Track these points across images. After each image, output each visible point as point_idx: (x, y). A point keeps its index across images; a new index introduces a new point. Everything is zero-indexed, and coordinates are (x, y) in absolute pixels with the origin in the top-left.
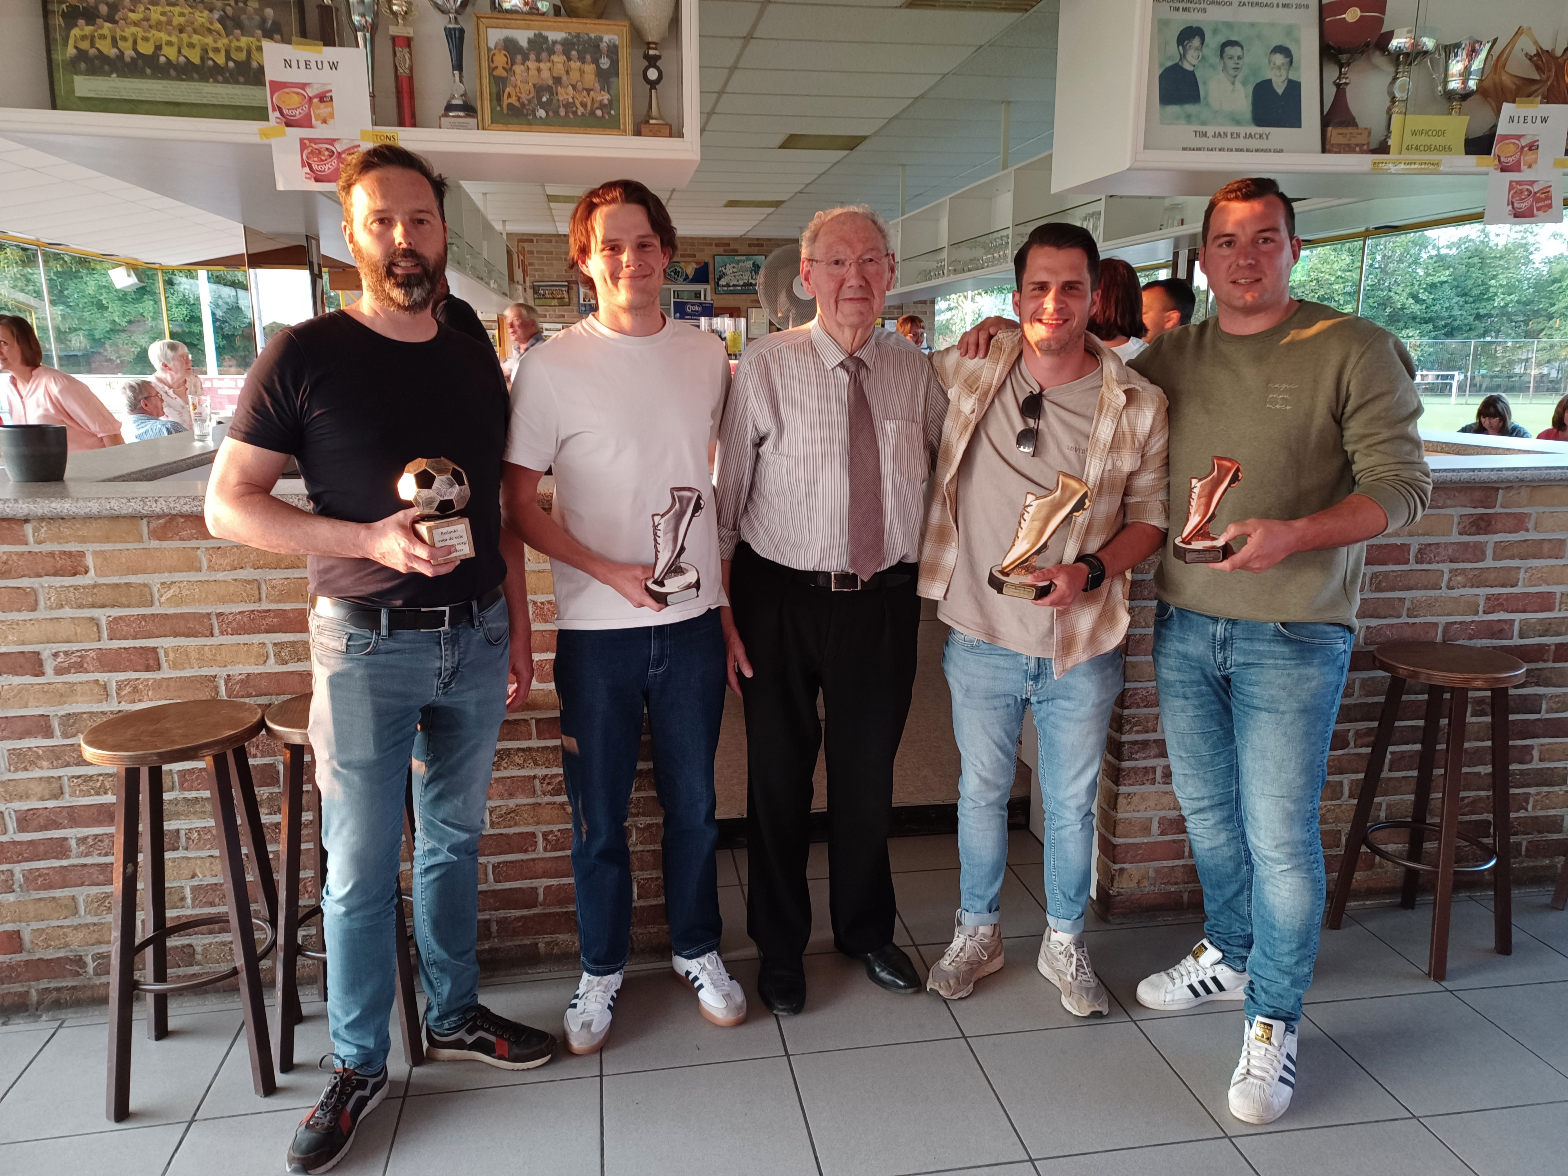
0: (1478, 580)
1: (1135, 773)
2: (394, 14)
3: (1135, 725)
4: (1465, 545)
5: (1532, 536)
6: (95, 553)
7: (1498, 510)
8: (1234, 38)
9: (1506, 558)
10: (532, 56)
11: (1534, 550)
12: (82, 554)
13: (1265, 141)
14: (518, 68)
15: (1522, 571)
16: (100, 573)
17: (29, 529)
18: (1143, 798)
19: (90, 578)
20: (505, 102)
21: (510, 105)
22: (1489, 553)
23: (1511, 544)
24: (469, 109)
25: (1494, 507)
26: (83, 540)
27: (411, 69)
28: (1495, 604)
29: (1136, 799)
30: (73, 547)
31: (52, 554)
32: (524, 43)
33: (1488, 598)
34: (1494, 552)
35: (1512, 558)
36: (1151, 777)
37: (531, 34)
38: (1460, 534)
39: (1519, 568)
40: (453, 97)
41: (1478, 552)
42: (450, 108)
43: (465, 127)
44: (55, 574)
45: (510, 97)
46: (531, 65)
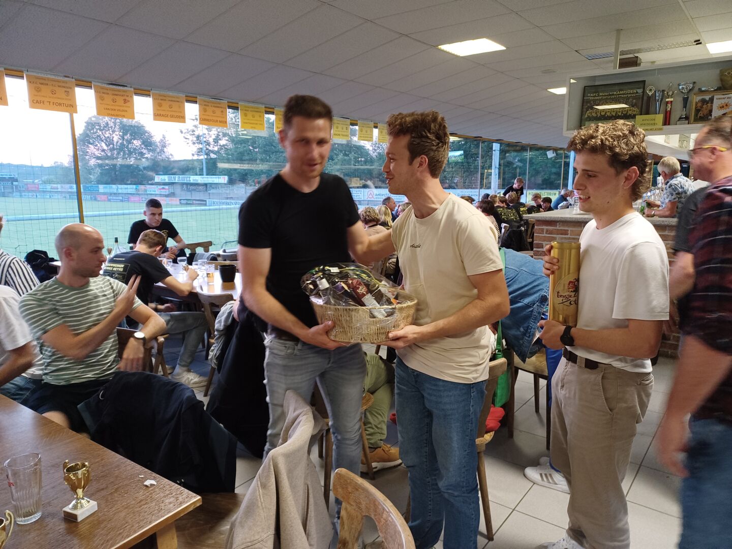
2: (669, 96)
6: (571, 230)
10: (710, 102)
12: (568, 230)
14: (705, 106)
16: (571, 235)
17: (558, 223)
19: (569, 236)
20: (699, 115)
21: (700, 116)
24: (687, 118)
26: (569, 227)
27: (671, 109)
30: (566, 228)
31: (561, 230)
32: (707, 99)
37: (710, 97)
40: (682, 115)
42: (680, 118)
43: (684, 124)
44: (561, 234)
45: (701, 114)
46: (709, 105)
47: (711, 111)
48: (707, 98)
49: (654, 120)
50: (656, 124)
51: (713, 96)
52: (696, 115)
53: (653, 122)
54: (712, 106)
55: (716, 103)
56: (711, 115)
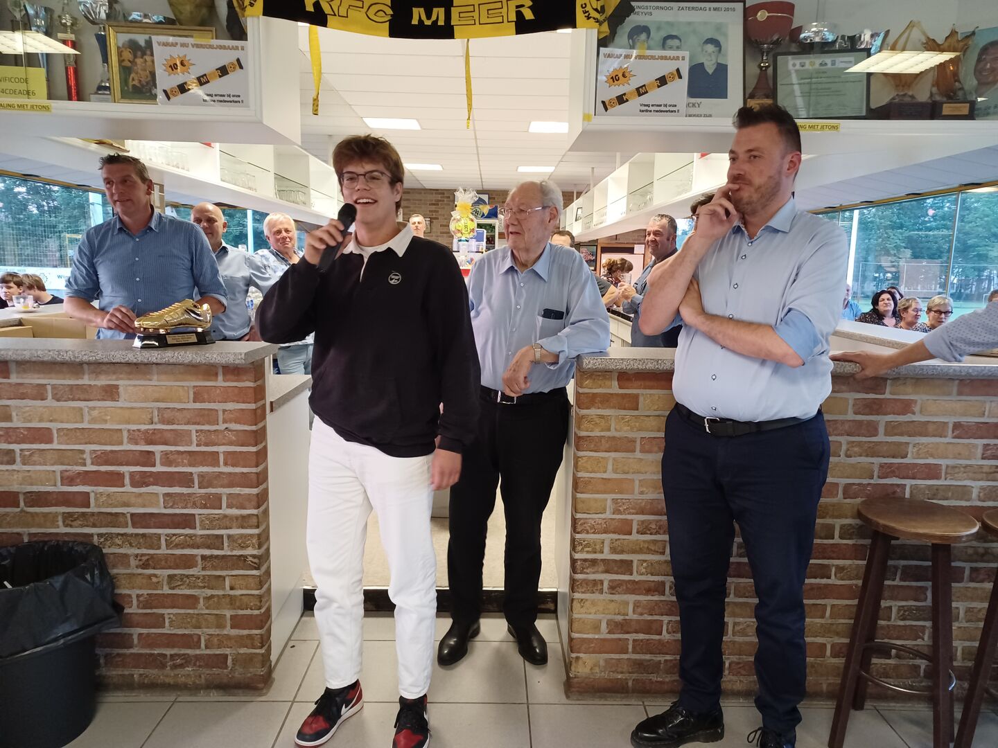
0: (872, 451)
1: (587, 584)
3: (586, 546)
4: (861, 422)
5: (917, 418)
7: (887, 396)
8: (674, 34)
9: (896, 435)
11: (921, 429)
13: (697, 109)
14: (139, 61)
15: (911, 446)
18: (593, 603)
20: (131, 83)
21: (134, 86)
22: (881, 430)
23: (900, 424)
25: (884, 394)
28: (887, 471)
29: (587, 604)
32: (142, 43)
33: (882, 466)
34: (886, 430)
35: (902, 434)
36: (599, 587)
37: (147, 38)
38: (856, 413)
39: (908, 443)
40: (102, 81)
41: (872, 429)
42: (99, 88)
45: (134, 80)
46: (148, 58)
47: (153, 74)
48: (141, 39)
49: (26, 81)
50: (34, 94)
51: (150, 38)
52: (124, 82)
53: (23, 87)
54: (153, 62)
55: (161, 55)
56: (156, 88)
